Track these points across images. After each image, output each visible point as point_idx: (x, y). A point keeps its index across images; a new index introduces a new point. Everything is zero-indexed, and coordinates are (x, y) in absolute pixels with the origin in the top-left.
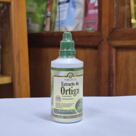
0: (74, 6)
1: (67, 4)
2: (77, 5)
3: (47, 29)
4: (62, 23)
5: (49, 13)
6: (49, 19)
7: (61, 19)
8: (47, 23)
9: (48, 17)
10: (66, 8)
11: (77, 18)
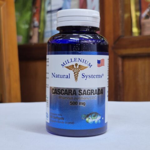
3: (35, 40)
5: (36, 23)
6: (36, 30)
8: (34, 34)
9: (35, 27)
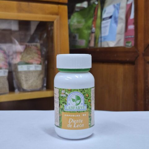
0: (116, 22)
1: (110, 20)
2: (119, 21)
4: (105, 39)
5: (94, 29)
6: (93, 35)
7: (103, 35)
10: (109, 24)
11: (119, 34)
